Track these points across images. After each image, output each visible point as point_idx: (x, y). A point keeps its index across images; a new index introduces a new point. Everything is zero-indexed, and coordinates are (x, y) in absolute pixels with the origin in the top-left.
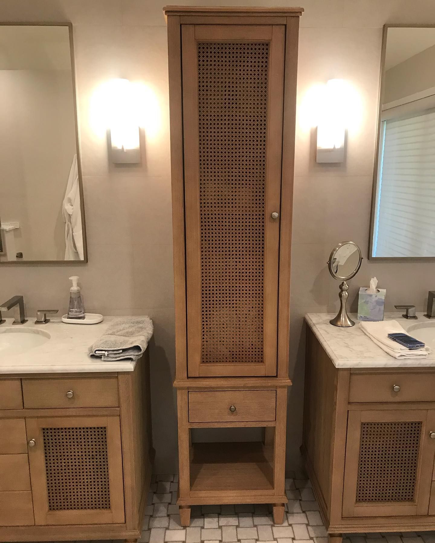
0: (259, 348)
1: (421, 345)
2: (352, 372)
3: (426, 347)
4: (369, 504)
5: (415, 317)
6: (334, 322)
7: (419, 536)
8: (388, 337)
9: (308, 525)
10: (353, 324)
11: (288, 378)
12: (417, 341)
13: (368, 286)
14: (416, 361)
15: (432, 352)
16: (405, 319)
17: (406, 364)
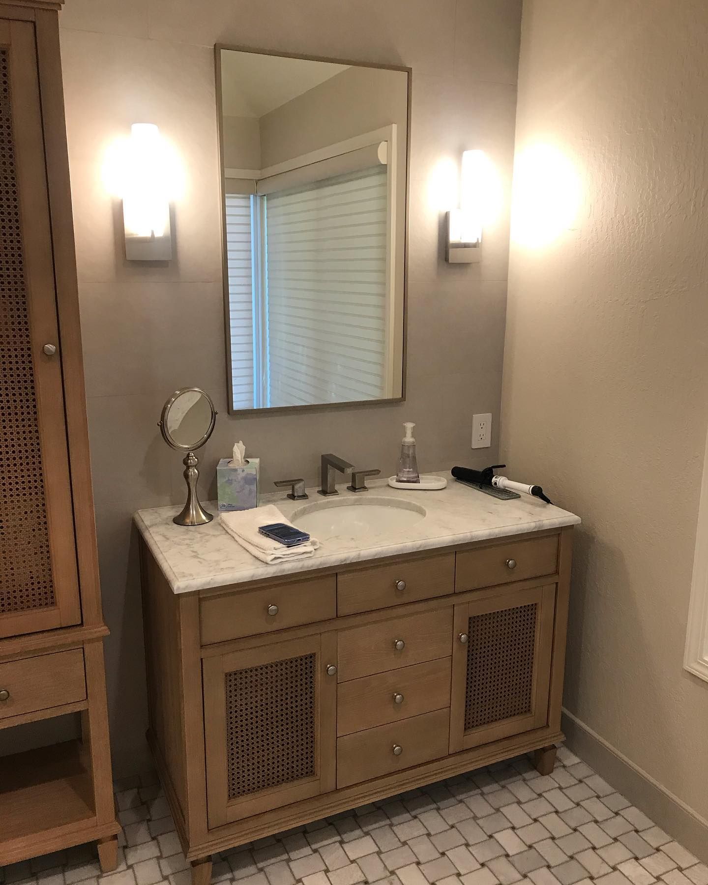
0: (44, 582)
1: (304, 537)
2: (202, 597)
3: (311, 539)
4: (250, 796)
5: (304, 496)
6: (180, 520)
7: (330, 824)
8: (259, 533)
9: (159, 858)
10: (210, 517)
11: (103, 624)
12: (300, 533)
13: (230, 456)
14: (298, 563)
15: (321, 545)
16: (291, 501)
17: (284, 570)
